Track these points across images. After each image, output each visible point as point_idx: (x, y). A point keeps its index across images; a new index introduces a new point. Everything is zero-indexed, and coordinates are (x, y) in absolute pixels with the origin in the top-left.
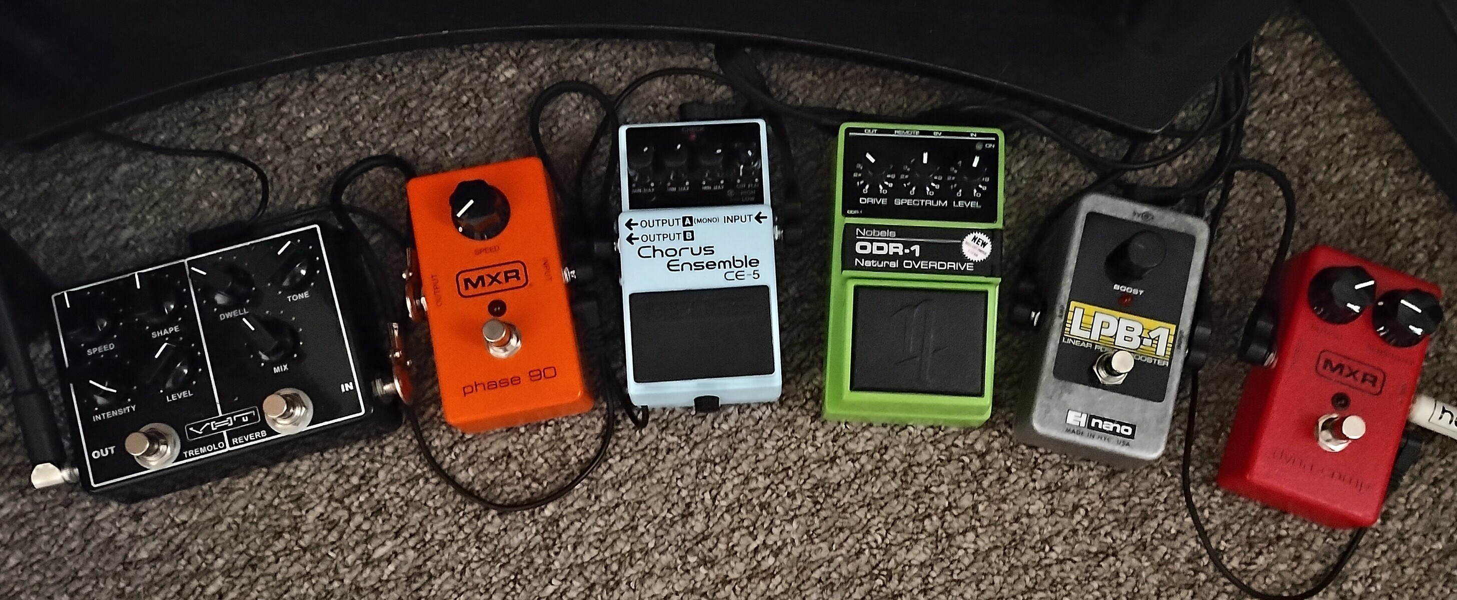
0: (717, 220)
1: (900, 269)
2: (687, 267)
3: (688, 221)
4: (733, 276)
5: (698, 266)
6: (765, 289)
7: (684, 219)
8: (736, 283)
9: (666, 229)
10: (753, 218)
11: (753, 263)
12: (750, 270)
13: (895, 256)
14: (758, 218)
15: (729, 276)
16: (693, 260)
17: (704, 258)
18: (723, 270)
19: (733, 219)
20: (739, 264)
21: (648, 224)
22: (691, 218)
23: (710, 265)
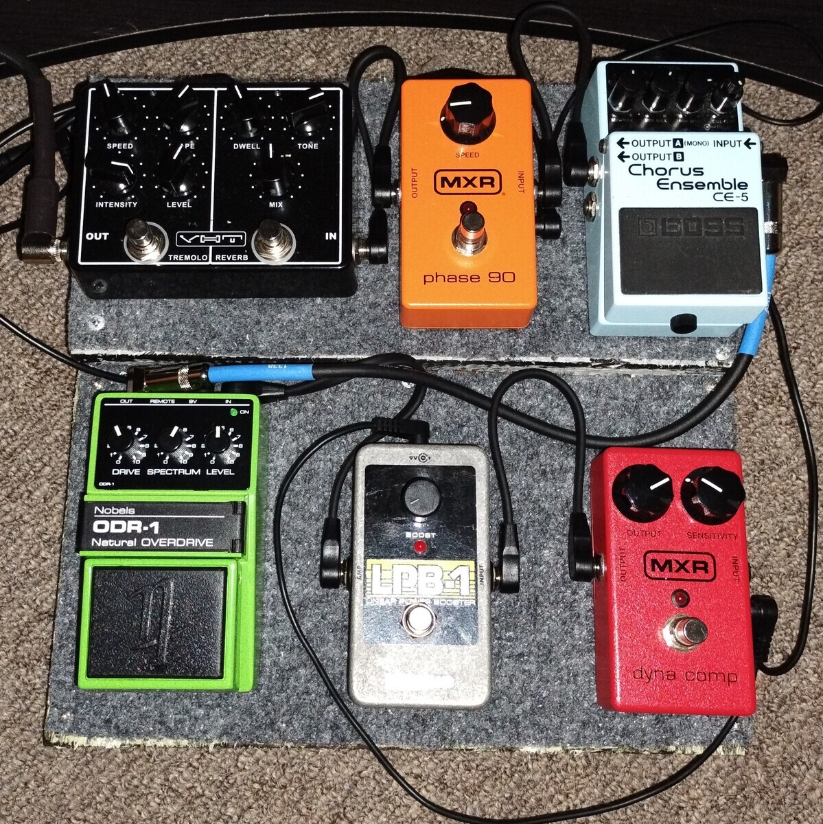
0: (707, 144)
1: (138, 548)
2: (676, 186)
3: (678, 143)
4: (721, 197)
5: (688, 186)
6: (754, 211)
7: (675, 140)
8: (725, 204)
9: (657, 149)
10: (742, 143)
11: (743, 186)
12: (738, 192)
13: (133, 535)
14: (748, 144)
15: (717, 197)
16: (682, 179)
17: (694, 179)
18: (712, 192)
19: (723, 144)
20: (728, 186)
21: (639, 143)
22: (681, 140)
23: (700, 186)
